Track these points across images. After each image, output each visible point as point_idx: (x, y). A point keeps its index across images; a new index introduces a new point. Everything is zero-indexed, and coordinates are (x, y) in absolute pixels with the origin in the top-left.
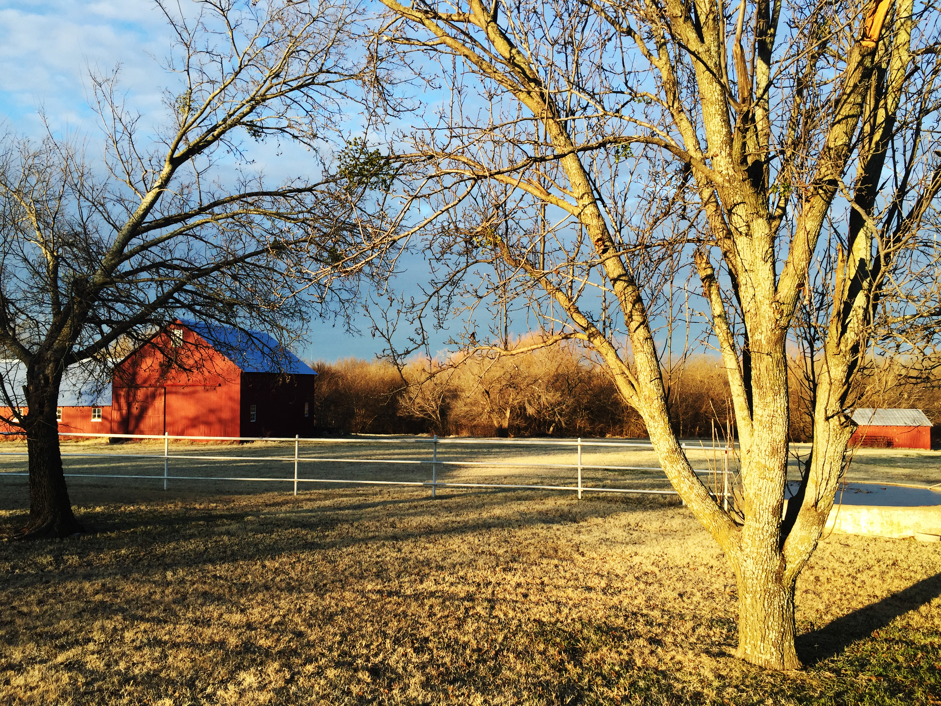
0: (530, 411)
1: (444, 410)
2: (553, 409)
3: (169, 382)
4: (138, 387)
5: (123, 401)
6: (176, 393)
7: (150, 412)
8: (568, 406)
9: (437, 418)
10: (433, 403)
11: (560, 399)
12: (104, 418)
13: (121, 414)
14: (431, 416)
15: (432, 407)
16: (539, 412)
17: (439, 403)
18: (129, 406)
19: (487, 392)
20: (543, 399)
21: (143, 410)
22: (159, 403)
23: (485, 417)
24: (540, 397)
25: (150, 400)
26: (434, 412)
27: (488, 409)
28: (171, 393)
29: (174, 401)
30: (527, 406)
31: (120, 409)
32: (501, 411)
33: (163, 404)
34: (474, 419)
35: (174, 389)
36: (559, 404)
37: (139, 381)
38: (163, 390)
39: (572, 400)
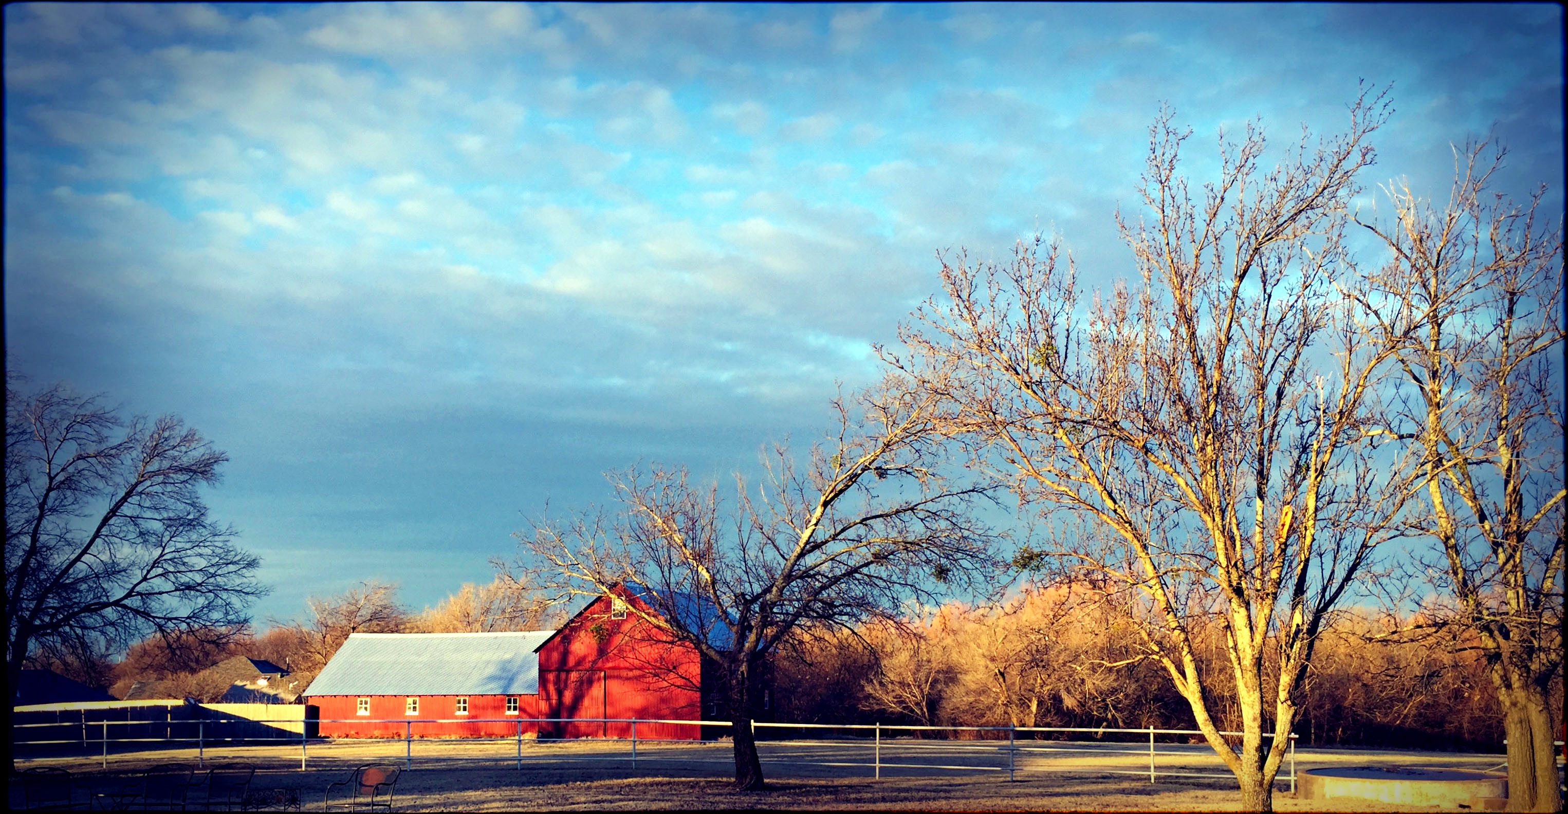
0: (1069, 702)
1: (934, 703)
2: (1104, 700)
3: (610, 665)
4: (569, 671)
5: (551, 688)
6: (619, 677)
7: (586, 702)
8: (1127, 696)
9: (923, 713)
10: (916, 691)
11: (1115, 684)
12: (522, 710)
13: (550, 705)
14: (912, 711)
15: (913, 696)
16: (1082, 704)
17: (926, 690)
18: (560, 693)
19: (1002, 674)
20: (1089, 686)
21: (578, 699)
22: (597, 691)
23: (998, 712)
24: (1083, 681)
25: (585, 686)
26: (917, 704)
27: (1002, 699)
28: (611, 677)
29: (615, 687)
30: (1064, 695)
31: (548, 699)
32: (1024, 703)
33: (603, 691)
34: (983, 716)
35: (616, 673)
36: (1114, 691)
37: (572, 661)
38: (603, 674)
39: (1133, 686)
